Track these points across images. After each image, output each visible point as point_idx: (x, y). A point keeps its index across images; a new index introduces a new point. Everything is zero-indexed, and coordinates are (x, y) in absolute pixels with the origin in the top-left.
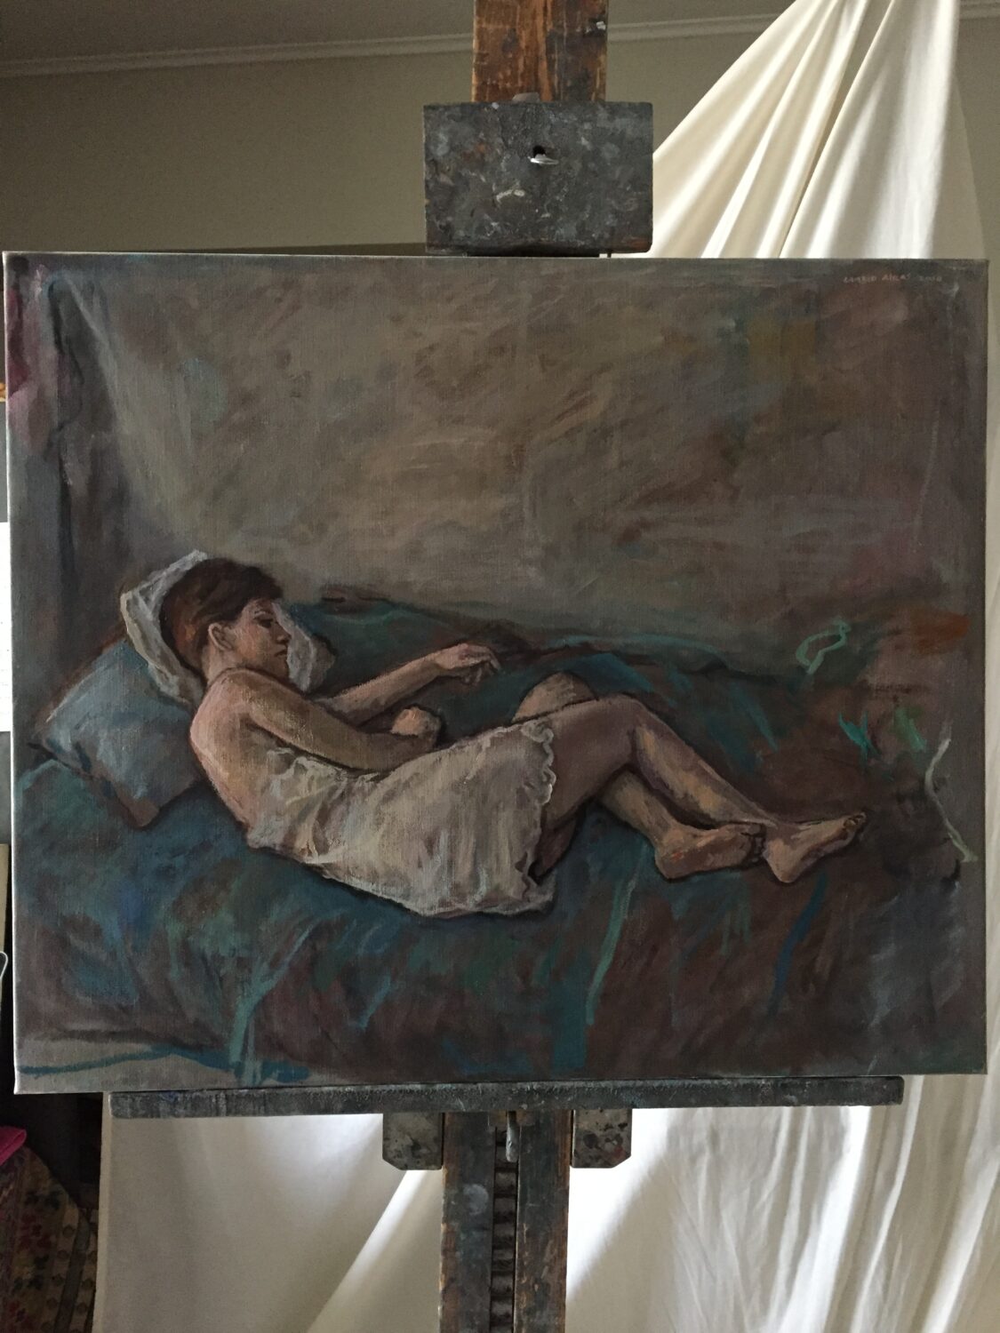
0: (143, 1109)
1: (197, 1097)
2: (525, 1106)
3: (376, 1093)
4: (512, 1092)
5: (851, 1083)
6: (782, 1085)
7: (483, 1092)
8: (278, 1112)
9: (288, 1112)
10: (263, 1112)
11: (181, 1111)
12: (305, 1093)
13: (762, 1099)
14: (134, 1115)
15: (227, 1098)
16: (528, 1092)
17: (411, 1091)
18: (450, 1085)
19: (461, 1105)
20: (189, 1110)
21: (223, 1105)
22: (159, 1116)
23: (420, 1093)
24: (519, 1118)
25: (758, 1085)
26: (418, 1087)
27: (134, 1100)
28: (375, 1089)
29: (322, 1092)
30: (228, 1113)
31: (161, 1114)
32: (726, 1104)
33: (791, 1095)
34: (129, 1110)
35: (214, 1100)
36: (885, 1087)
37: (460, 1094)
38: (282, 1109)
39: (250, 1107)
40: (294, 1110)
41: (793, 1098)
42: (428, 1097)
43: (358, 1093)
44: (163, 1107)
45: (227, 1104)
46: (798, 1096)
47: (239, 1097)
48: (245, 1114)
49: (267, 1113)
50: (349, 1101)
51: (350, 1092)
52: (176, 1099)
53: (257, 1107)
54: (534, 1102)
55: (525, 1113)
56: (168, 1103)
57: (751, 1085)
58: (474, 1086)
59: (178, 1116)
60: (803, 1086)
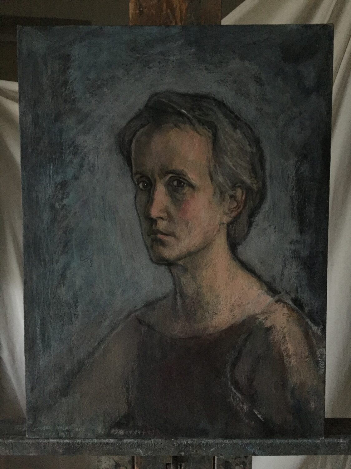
3: (84, 443)
4: (174, 445)
7: (155, 444)
12: (38, 443)
16: (185, 445)
17: (107, 443)
18: (133, 440)
23: (112, 444)
26: (112, 441)
28: (84, 442)
29: (48, 443)
37: (139, 446)
43: (73, 443)
51: (67, 443)
58: (149, 441)
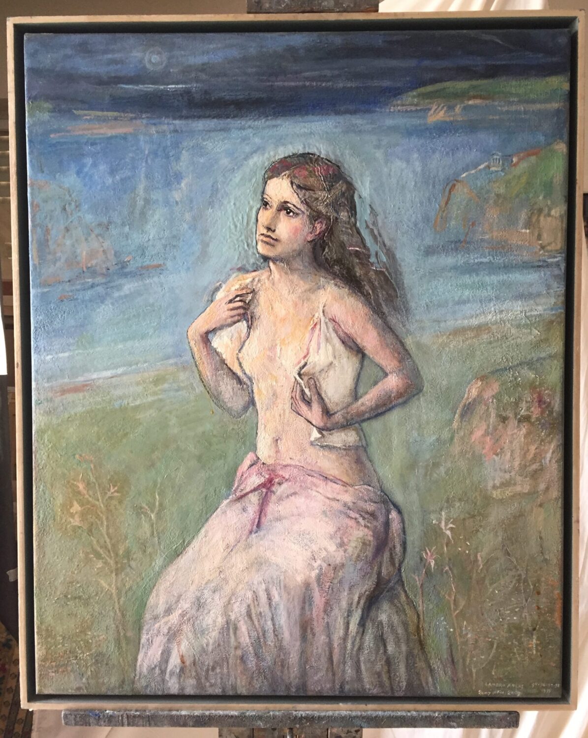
0: (81, 721)
1: (111, 716)
2: (298, 726)
5: (488, 716)
6: (448, 717)
8: (156, 725)
9: (162, 726)
10: (148, 725)
11: (102, 723)
13: (436, 724)
14: (76, 724)
15: (128, 717)
19: (261, 724)
20: (106, 722)
21: (125, 720)
22: (90, 725)
24: (295, 731)
25: (434, 717)
27: (76, 716)
30: (129, 725)
31: (91, 725)
32: (415, 727)
33: (453, 722)
34: (73, 722)
35: (120, 718)
36: (508, 718)
38: (159, 724)
39: (141, 722)
40: (165, 725)
41: (455, 724)
42: (242, 719)
44: (92, 720)
45: (128, 719)
46: (457, 723)
47: (134, 716)
48: (137, 726)
49: (150, 725)
50: (196, 720)
52: (99, 717)
53: (144, 723)
54: (302, 724)
55: (298, 729)
56: (95, 719)
57: (430, 716)
59: (101, 726)
60: (459, 717)
